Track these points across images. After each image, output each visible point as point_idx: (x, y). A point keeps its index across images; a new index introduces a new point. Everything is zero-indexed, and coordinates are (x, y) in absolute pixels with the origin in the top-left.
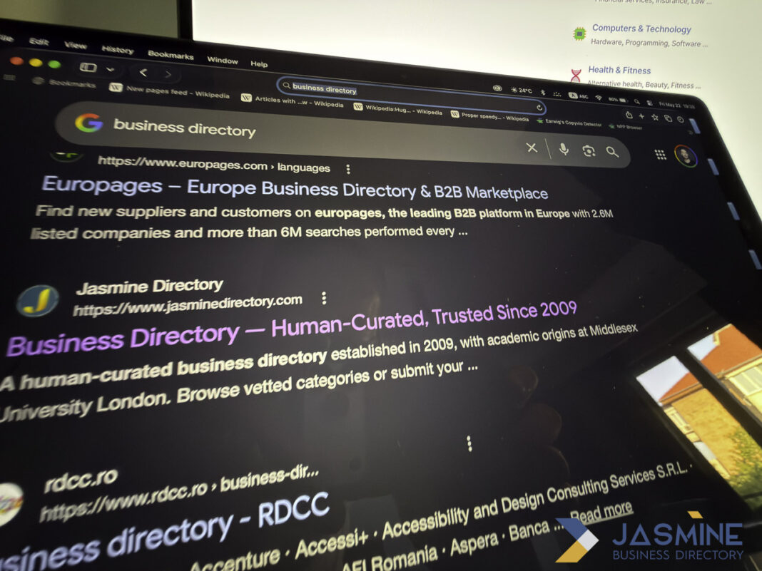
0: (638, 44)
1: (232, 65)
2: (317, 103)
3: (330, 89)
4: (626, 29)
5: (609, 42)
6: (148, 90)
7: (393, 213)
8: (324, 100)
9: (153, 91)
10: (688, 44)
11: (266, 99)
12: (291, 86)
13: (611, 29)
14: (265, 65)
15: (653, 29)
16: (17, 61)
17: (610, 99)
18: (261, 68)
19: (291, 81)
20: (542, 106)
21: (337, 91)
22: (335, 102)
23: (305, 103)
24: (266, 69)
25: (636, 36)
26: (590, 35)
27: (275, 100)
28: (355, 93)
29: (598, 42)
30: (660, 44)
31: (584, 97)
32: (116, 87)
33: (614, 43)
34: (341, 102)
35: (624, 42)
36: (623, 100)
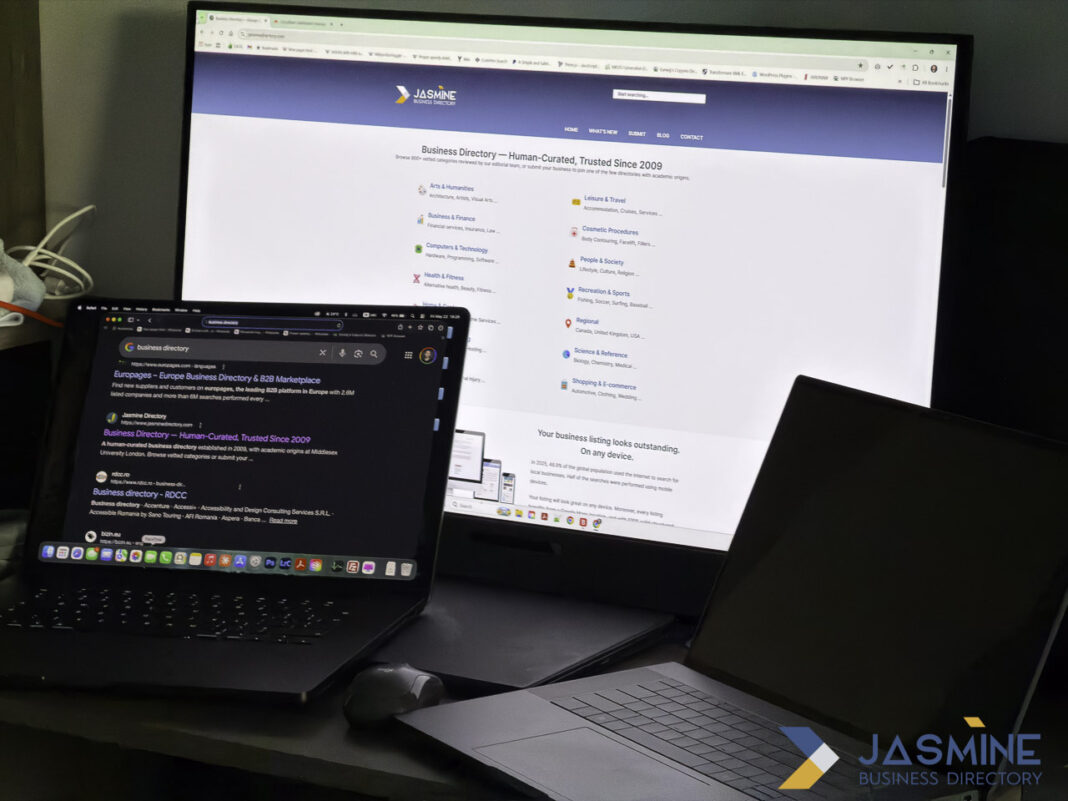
0: (455, 258)
1: (184, 313)
2: (218, 331)
3: (226, 323)
4: (447, 247)
5: (437, 256)
6: (151, 330)
7: (238, 389)
8: (222, 329)
11: (196, 331)
12: (208, 322)
13: (439, 247)
15: (464, 249)
16: (108, 319)
17: (393, 315)
19: (208, 319)
21: (229, 323)
22: (226, 330)
23: (213, 331)
24: (199, 313)
25: (454, 253)
26: (425, 250)
27: (200, 331)
28: (237, 324)
29: (430, 256)
31: (373, 315)
32: (140, 329)
33: (440, 257)
34: (229, 329)
35: (446, 257)
36: (402, 316)
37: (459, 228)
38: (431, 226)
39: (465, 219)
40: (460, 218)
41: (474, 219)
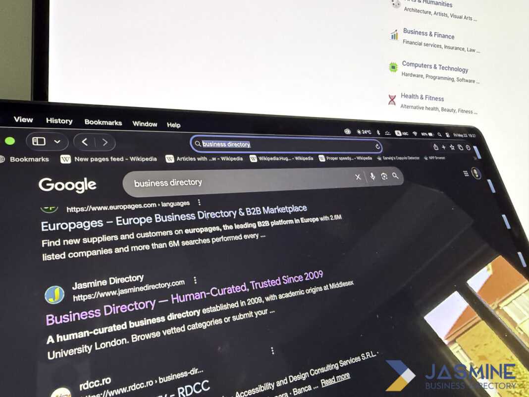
0: (434, 78)
1: (153, 128)
2: (223, 159)
3: (231, 144)
4: (425, 66)
5: (414, 76)
6: (92, 160)
8: (228, 155)
9: (96, 160)
10: (467, 81)
11: (185, 159)
12: (201, 144)
13: (416, 65)
14: (178, 126)
15: (443, 68)
17: (423, 134)
18: (175, 129)
19: (200, 139)
20: (379, 145)
21: (236, 145)
22: (236, 156)
23: (214, 159)
24: (179, 130)
25: (433, 72)
26: (401, 68)
27: (191, 159)
28: (249, 146)
29: (407, 75)
30: (449, 79)
31: (405, 134)
32: (66, 159)
33: (418, 76)
34: (240, 155)
35: (425, 76)
36: (430, 134)
37: (438, 46)
38: (407, 42)
39: (444, 36)
40: (439, 35)
41: (453, 37)
